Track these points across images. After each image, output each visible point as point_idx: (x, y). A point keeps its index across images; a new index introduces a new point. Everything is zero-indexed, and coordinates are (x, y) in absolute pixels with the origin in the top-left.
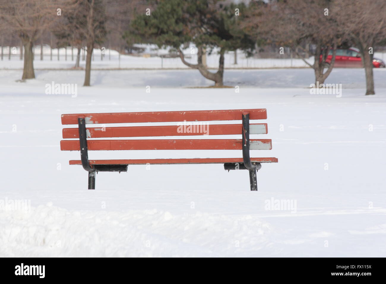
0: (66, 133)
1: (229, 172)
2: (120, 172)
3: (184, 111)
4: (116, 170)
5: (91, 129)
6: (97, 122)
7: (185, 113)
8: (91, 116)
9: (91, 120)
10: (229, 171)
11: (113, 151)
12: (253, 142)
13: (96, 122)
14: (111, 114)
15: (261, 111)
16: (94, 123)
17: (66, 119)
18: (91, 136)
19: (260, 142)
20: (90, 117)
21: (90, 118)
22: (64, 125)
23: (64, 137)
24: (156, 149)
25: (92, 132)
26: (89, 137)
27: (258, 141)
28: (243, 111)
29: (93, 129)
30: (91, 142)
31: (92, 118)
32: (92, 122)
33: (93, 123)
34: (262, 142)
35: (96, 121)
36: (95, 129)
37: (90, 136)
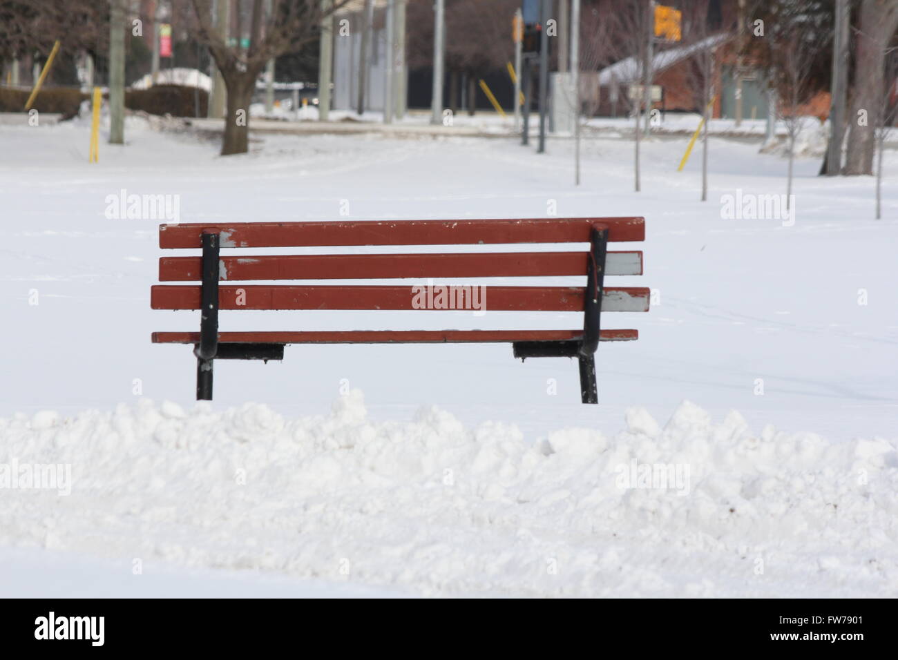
0: (168, 268)
1: (523, 361)
2: (266, 361)
3: (455, 221)
4: (259, 357)
5: (228, 259)
6: (245, 243)
7: (455, 224)
8: (233, 230)
9: (231, 239)
10: (523, 359)
11: (275, 311)
12: (609, 293)
13: (242, 243)
14: (280, 224)
15: (635, 223)
16: (238, 246)
17: (170, 236)
18: (228, 277)
19: (625, 294)
20: (228, 232)
21: (230, 235)
22: (164, 250)
23: (161, 279)
24: (378, 308)
25: (230, 267)
26: (222, 279)
27: (620, 292)
28: (593, 221)
29: (235, 259)
30: (226, 291)
31: (234, 234)
32: (232, 243)
33: (235, 246)
34: (630, 293)
35: (244, 241)
36: (238, 260)
37: (225, 277)
